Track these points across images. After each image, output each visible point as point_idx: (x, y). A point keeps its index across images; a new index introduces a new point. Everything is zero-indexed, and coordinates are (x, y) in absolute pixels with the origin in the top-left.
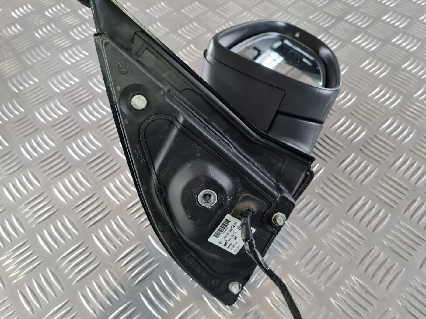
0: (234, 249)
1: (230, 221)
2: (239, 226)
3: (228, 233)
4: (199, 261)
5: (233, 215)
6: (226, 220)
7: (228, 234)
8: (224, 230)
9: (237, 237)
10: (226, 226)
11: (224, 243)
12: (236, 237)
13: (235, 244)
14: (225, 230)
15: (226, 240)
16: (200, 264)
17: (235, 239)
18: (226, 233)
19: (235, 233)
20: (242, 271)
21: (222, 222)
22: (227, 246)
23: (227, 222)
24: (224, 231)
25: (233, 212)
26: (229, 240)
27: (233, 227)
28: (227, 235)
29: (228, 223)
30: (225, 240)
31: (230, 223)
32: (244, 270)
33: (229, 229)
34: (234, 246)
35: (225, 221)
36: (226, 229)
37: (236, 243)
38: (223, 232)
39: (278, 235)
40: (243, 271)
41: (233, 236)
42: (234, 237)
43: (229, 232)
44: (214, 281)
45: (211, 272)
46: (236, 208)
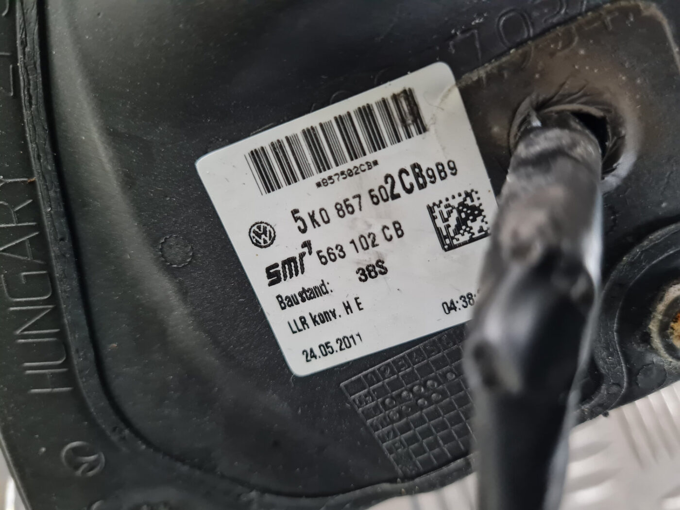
0: (315, 336)
1: (422, 129)
2: (455, 203)
3: (355, 202)
4: (58, 270)
5: (469, 95)
6: (408, 95)
7: (344, 208)
8: (344, 167)
9: (385, 272)
10: (378, 143)
11: (276, 254)
12: (380, 263)
13: (340, 310)
14: (350, 165)
15: (307, 244)
16: (54, 299)
17: (367, 273)
18: (342, 190)
19: (391, 232)
20: (264, 491)
21: (371, 97)
22: (290, 287)
23: (403, 121)
24: (335, 170)
25: (489, 76)
26: (327, 257)
27: (409, 179)
28: (332, 213)
29: (401, 131)
30: (305, 237)
31: (417, 138)
32: (278, 493)
33: (374, 179)
34: (325, 317)
35: (395, 98)
36: (357, 162)
37: (348, 307)
38: (325, 174)
39: (606, 415)
40: (268, 498)
41: (367, 242)
42: (368, 258)
43: (366, 199)
44: (74, 450)
45: (89, 385)
46: (525, 56)
